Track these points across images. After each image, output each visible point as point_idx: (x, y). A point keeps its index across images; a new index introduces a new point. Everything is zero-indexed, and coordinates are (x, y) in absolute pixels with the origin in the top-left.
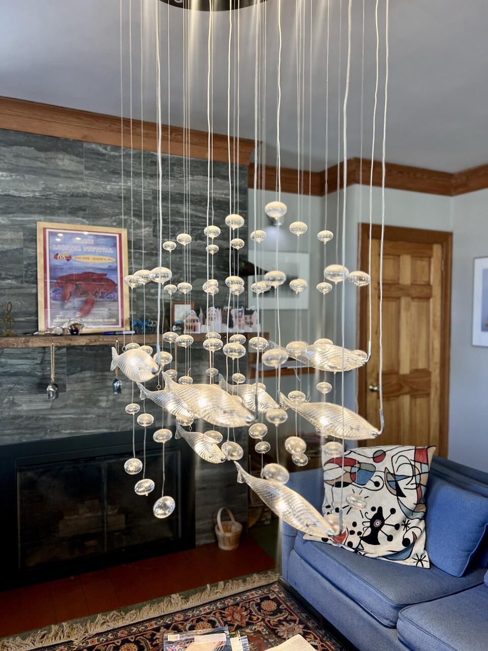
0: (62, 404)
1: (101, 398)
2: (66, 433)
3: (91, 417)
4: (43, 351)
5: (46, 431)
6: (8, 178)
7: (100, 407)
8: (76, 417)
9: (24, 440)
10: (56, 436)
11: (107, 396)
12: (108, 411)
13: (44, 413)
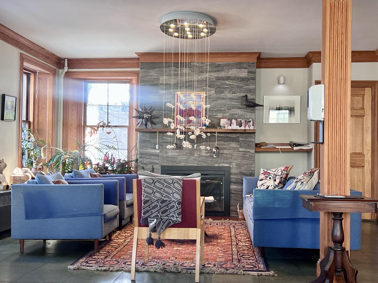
0: (182, 154)
1: (195, 153)
2: (183, 164)
3: (191, 160)
5: (176, 163)
6: (167, 78)
7: (194, 156)
8: (186, 159)
9: (169, 165)
10: (180, 165)
11: (197, 153)
12: (197, 158)
13: (177, 156)
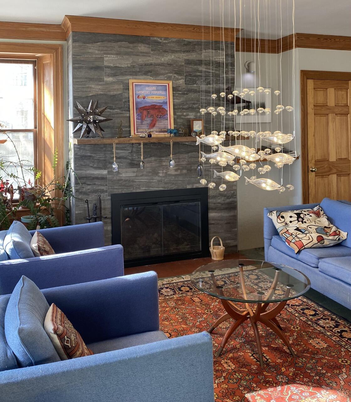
0: (141, 174)
1: (159, 171)
2: (143, 189)
3: (155, 182)
4: (132, 146)
5: (134, 188)
6: (116, 58)
7: (159, 176)
8: (148, 181)
9: (123, 192)
10: (138, 191)
11: (163, 171)
12: (163, 179)
13: (133, 178)
